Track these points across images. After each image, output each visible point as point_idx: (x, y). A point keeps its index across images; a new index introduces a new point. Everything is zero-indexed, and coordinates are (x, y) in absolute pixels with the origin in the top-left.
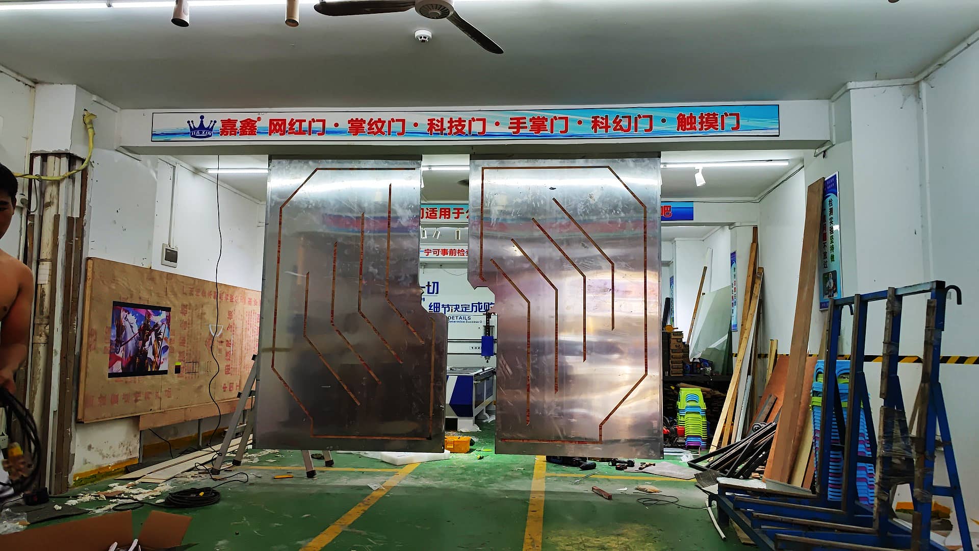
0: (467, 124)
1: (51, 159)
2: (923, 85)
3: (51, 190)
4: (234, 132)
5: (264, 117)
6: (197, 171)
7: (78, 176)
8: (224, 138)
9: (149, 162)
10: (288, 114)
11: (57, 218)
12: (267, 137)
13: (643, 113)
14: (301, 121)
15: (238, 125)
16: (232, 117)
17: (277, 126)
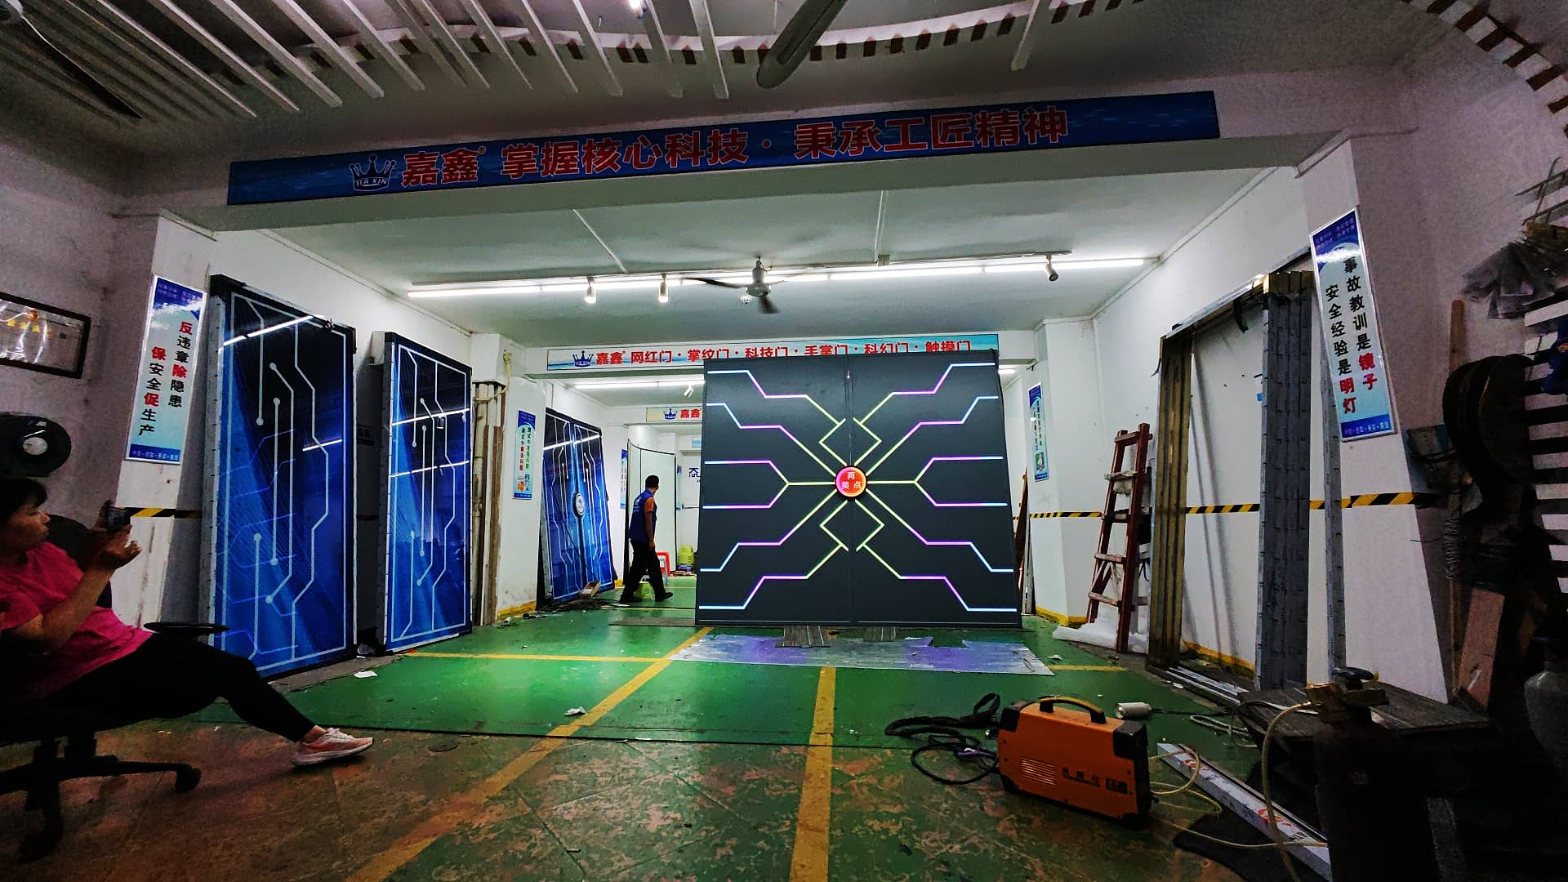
0: (774, 351)
1: (481, 385)
2: (1095, 321)
3: (482, 407)
4: (606, 362)
5: (627, 351)
6: (567, 387)
7: (500, 397)
8: (599, 366)
9: (542, 384)
10: (644, 348)
11: (487, 427)
12: (630, 365)
13: (899, 341)
14: (654, 353)
15: (609, 357)
16: (604, 351)
17: (637, 357)
